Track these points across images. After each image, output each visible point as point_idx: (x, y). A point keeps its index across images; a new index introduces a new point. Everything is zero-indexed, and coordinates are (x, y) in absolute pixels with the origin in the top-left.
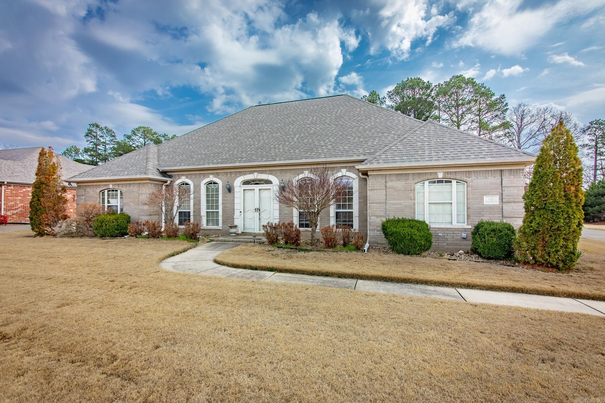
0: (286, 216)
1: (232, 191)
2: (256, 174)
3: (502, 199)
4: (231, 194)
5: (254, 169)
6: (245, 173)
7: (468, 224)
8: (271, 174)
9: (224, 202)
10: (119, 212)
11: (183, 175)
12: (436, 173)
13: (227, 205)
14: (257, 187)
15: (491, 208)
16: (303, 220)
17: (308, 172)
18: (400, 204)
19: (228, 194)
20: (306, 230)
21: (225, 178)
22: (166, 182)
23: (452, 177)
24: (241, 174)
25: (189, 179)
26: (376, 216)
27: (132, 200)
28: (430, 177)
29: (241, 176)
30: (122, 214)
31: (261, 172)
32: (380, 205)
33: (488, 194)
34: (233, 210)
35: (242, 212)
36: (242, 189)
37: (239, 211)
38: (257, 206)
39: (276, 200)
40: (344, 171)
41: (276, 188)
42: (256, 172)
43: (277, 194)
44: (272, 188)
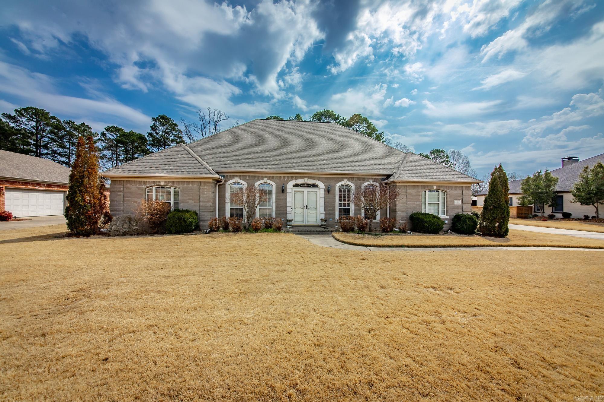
0: (330, 211)
1: (285, 192)
2: (306, 179)
3: (462, 202)
4: (284, 194)
5: (305, 176)
6: (296, 178)
7: (447, 215)
8: (318, 180)
9: (277, 200)
10: (172, 209)
11: (236, 176)
12: (433, 186)
13: (280, 203)
14: (306, 190)
15: (457, 206)
17: (347, 180)
18: (415, 204)
19: (281, 195)
21: (279, 181)
22: (221, 182)
23: (440, 188)
24: (293, 178)
25: (243, 180)
26: (401, 211)
27: (191, 197)
28: (430, 188)
29: (293, 180)
30: (177, 210)
31: (311, 178)
32: (403, 204)
33: (456, 199)
34: (286, 207)
35: (293, 208)
36: (293, 190)
37: (291, 208)
38: (306, 204)
39: (323, 200)
40: (371, 181)
41: (323, 191)
42: (306, 177)
43: (323, 195)
44: (318, 190)
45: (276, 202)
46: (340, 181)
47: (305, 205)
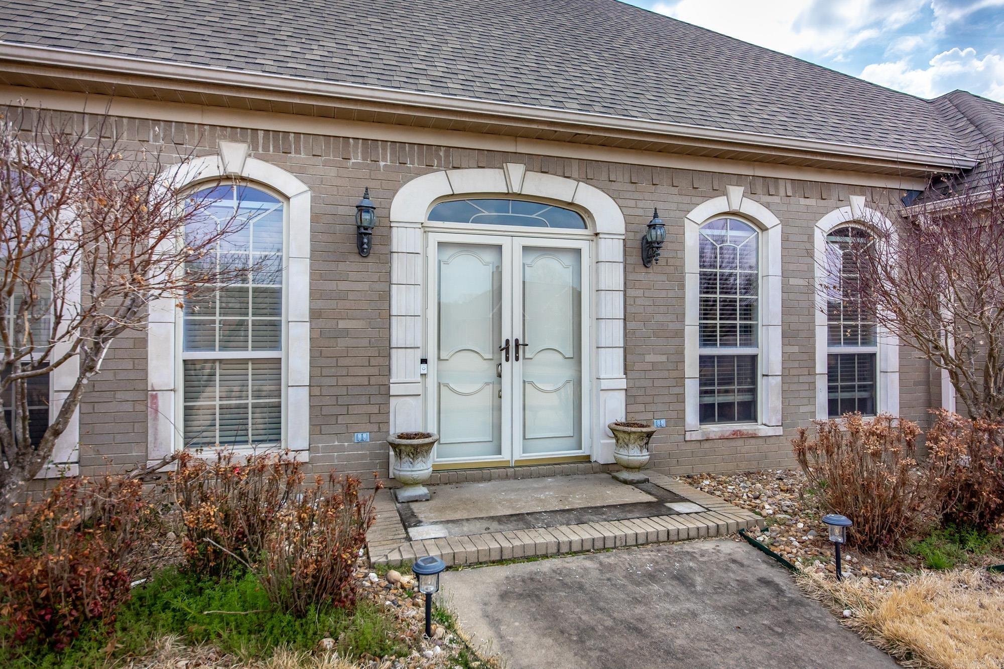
0: (656, 374)
1: (376, 248)
2: (516, 170)
4: (370, 263)
5: (508, 147)
6: (451, 160)
8: (588, 180)
9: (320, 304)
13: (342, 324)
14: (512, 239)
16: (713, 392)
17: (742, 189)
19: (353, 265)
20: (735, 433)
21: (331, 171)
24: (430, 159)
29: (429, 168)
31: (543, 166)
34: (385, 350)
35: (432, 356)
36: (434, 239)
37: (419, 355)
38: (510, 331)
39: (614, 305)
40: (858, 201)
41: (612, 249)
42: (517, 157)
43: (614, 277)
44: (583, 245)
45: (315, 315)
46: (707, 197)
47: (506, 335)
